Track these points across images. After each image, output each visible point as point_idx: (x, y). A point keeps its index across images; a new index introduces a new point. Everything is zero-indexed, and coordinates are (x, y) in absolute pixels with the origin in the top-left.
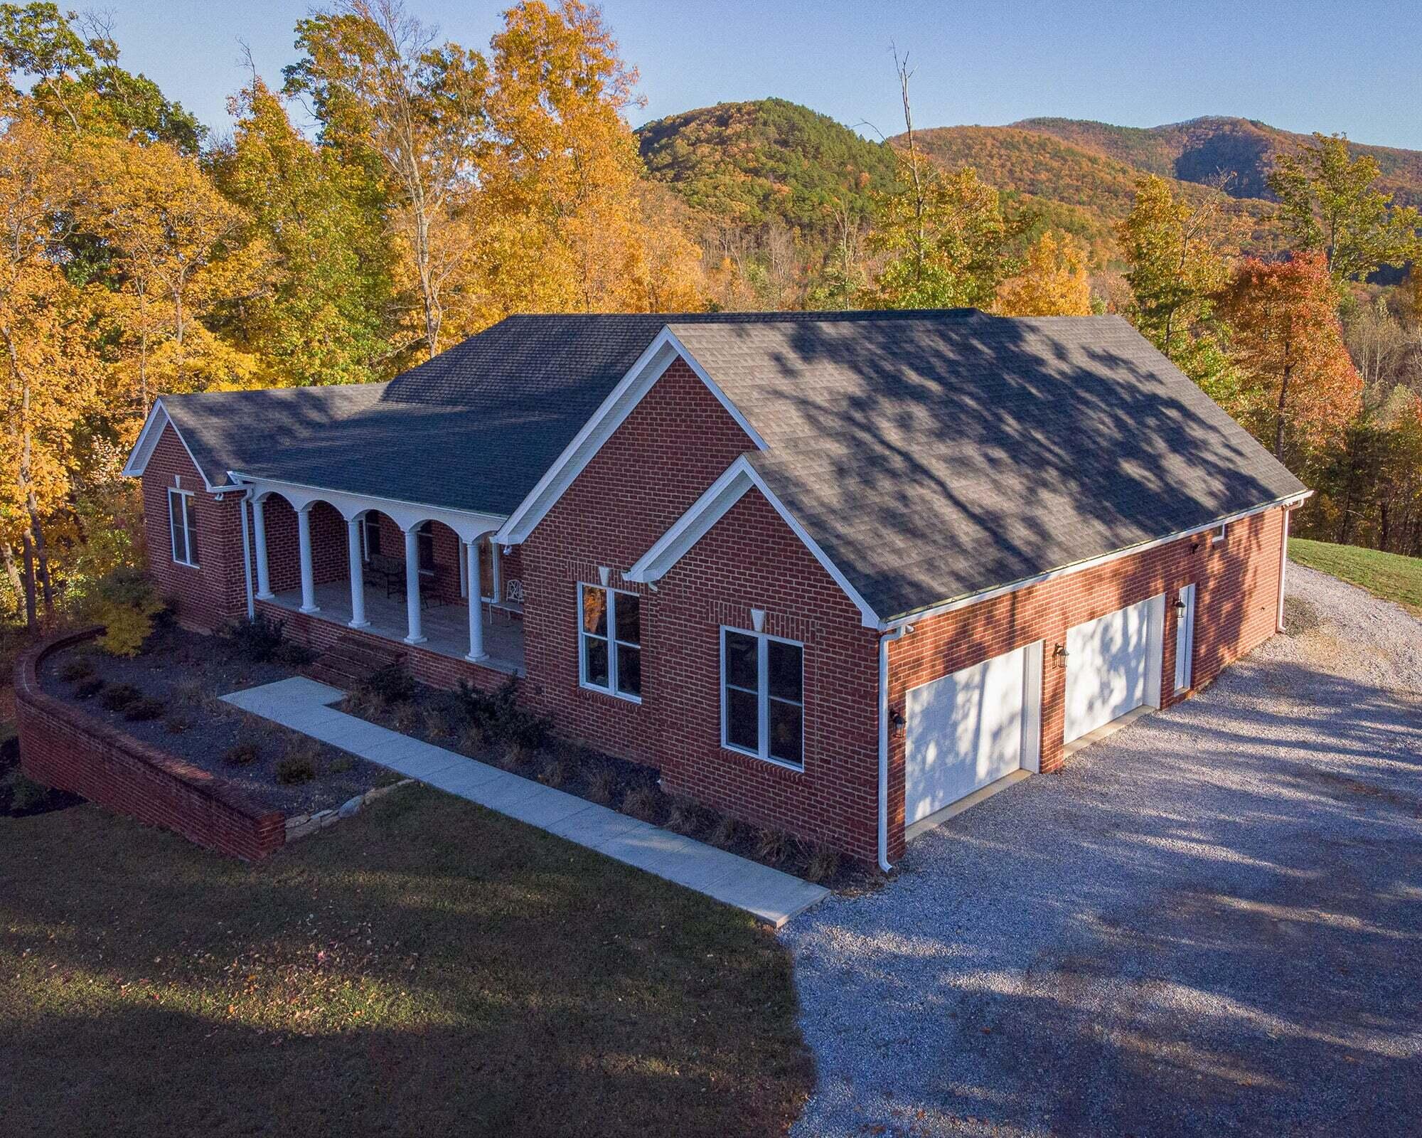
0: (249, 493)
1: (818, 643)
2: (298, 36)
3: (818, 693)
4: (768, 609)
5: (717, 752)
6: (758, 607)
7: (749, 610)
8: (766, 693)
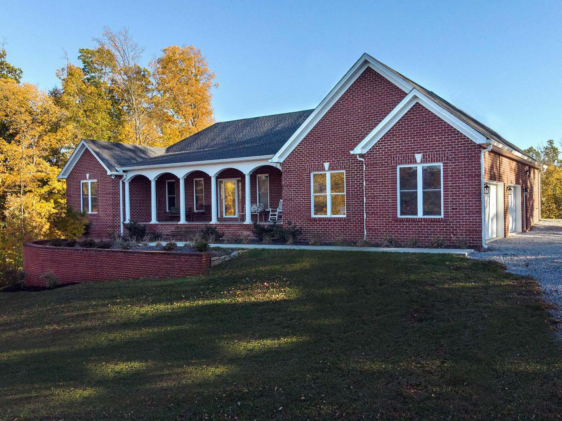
0: (125, 176)
1: (450, 160)
2: (80, 54)
3: (450, 181)
4: (423, 152)
5: (397, 220)
6: (418, 153)
7: (414, 155)
8: (422, 189)
